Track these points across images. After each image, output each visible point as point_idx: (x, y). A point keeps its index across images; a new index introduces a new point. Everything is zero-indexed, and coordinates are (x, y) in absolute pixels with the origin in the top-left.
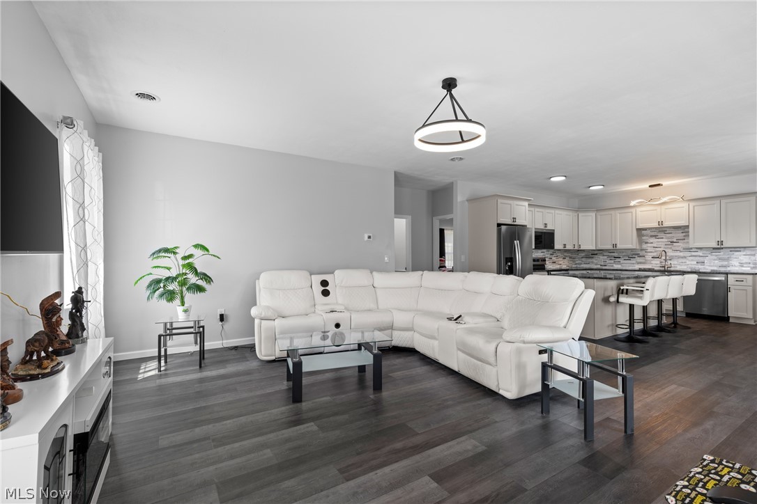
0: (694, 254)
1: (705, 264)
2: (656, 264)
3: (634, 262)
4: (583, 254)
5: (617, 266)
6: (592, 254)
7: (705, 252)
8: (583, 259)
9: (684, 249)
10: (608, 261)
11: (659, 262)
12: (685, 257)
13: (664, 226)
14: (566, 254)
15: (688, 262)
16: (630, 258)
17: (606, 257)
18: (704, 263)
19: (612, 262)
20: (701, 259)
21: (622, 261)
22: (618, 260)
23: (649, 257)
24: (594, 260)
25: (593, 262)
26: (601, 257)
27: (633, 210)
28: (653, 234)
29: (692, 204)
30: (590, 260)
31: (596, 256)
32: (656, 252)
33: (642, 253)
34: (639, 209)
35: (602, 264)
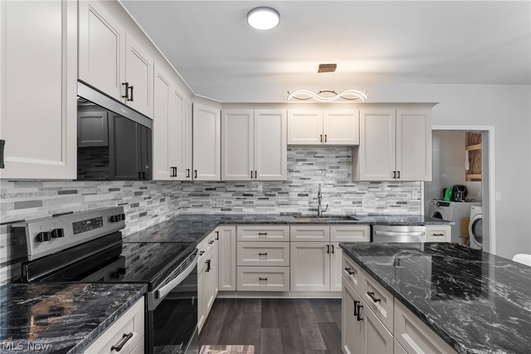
0: (350, 189)
1: (363, 204)
2: (302, 207)
3: (273, 202)
4: (191, 189)
5: (248, 211)
6: (209, 188)
7: (361, 187)
8: (191, 199)
9: (338, 182)
10: (234, 202)
11: (307, 203)
12: (338, 195)
13: (328, 143)
14: (165, 190)
15: (343, 203)
16: (267, 196)
17: (230, 195)
18: (360, 203)
19: (241, 202)
20: (357, 198)
21: (256, 202)
22: (249, 199)
23: (294, 195)
24: (210, 200)
25: (208, 204)
26: (223, 195)
27: (283, 111)
28: (300, 156)
29: (364, 111)
30: (203, 200)
31: (213, 192)
32: (303, 186)
33: (284, 188)
34: (292, 111)
35: (225, 206)
